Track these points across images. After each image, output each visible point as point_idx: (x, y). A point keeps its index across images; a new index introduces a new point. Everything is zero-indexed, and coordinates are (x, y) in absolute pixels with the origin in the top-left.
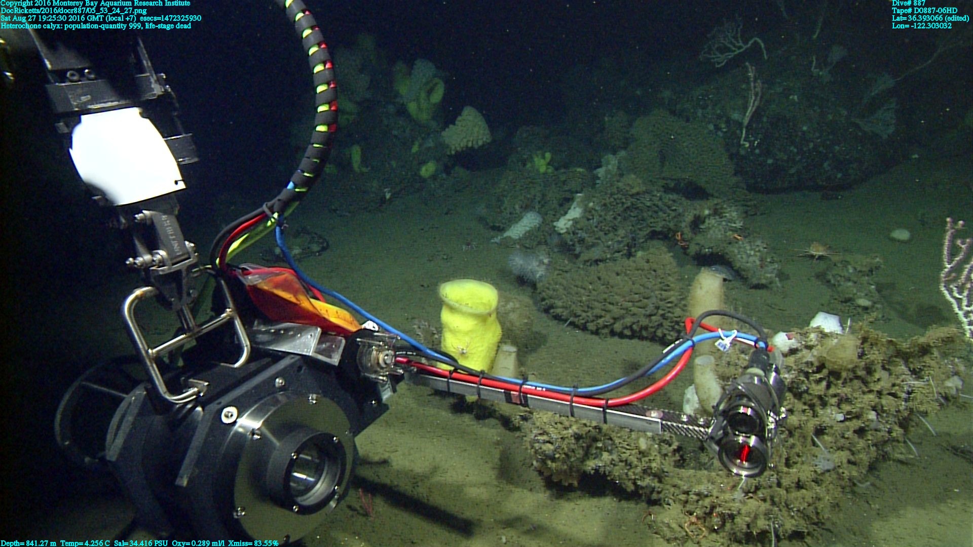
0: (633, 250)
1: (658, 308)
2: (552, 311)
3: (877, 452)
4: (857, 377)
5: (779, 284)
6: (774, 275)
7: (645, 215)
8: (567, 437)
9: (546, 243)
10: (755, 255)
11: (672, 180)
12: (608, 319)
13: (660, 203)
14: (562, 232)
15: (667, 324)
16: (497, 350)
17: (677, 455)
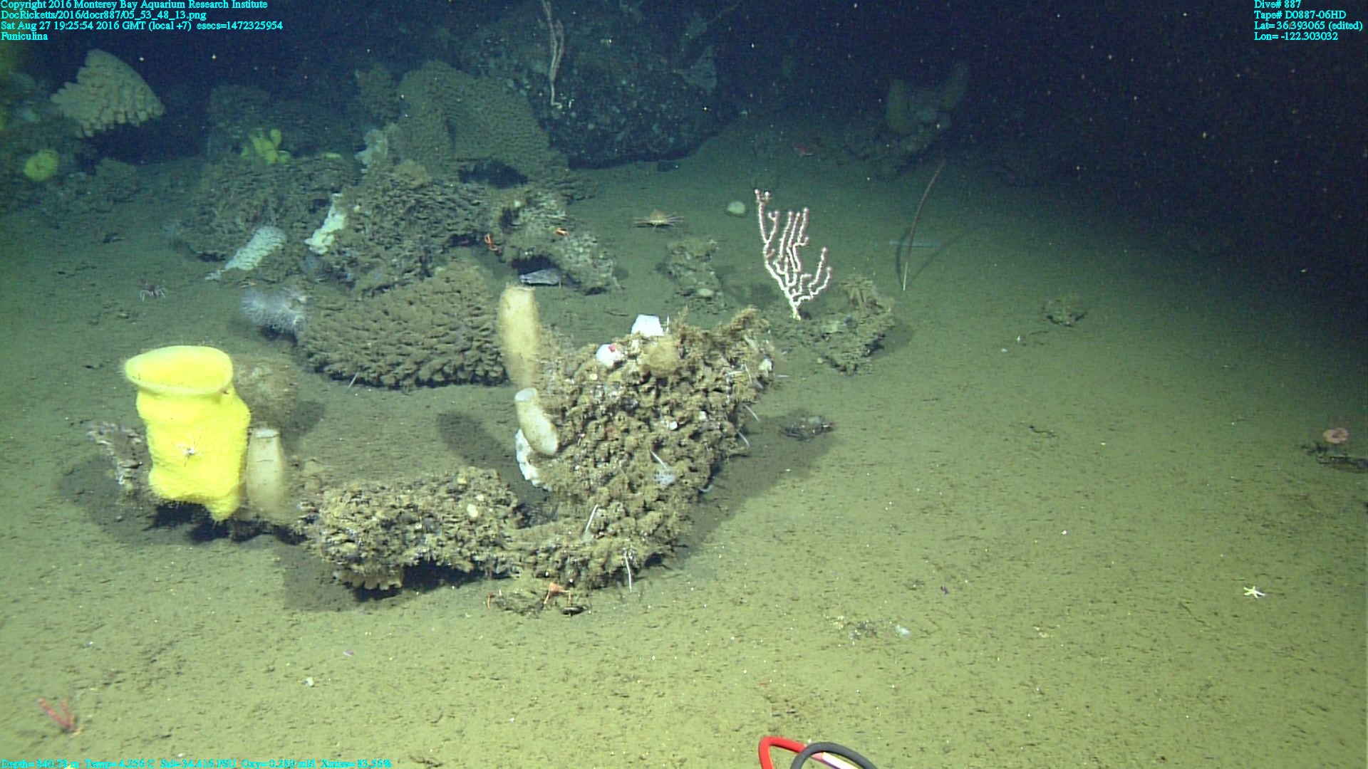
0: (429, 266)
1: (471, 339)
2: (326, 369)
3: (714, 452)
4: (683, 379)
5: (617, 285)
6: (610, 274)
7: (439, 214)
8: (372, 528)
9: (300, 271)
10: (584, 253)
11: (471, 160)
12: (408, 366)
13: (456, 196)
14: (321, 252)
15: (486, 357)
16: (248, 440)
17: (518, 514)
